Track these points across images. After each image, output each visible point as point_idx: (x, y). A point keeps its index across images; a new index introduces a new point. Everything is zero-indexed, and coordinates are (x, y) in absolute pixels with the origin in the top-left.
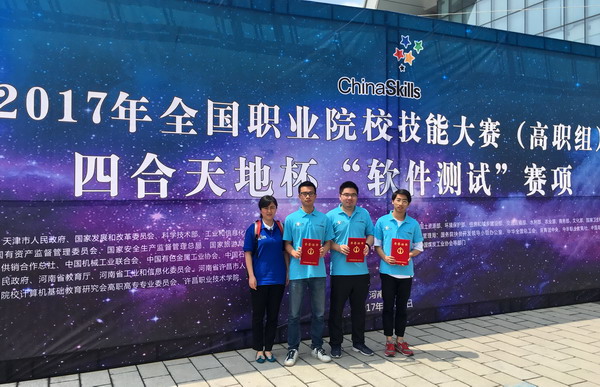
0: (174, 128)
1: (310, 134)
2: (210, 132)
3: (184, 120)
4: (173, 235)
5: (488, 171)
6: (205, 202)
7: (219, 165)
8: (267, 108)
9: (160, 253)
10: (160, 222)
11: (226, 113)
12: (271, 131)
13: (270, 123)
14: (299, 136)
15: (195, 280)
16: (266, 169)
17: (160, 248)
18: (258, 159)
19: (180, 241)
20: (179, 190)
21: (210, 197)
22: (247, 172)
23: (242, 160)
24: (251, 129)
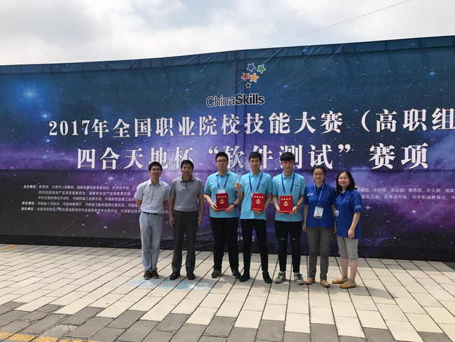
0: (119, 135)
1: (190, 133)
2: (136, 135)
3: (124, 130)
4: (117, 187)
5: (330, 150)
6: (133, 172)
7: (141, 152)
8: (166, 120)
9: (111, 196)
10: (112, 181)
11: (144, 124)
12: (168, 132)
13: (168, 128)
14: (184, 134)
15: (126, 211)
16: (165, 153)
17: (111, 194)
18: (161, 149)
19: (120, 191)
20: (121, 165)
21: (136, 169)
22: (155, 156)
23: (153, 149)
24: (157, 132)
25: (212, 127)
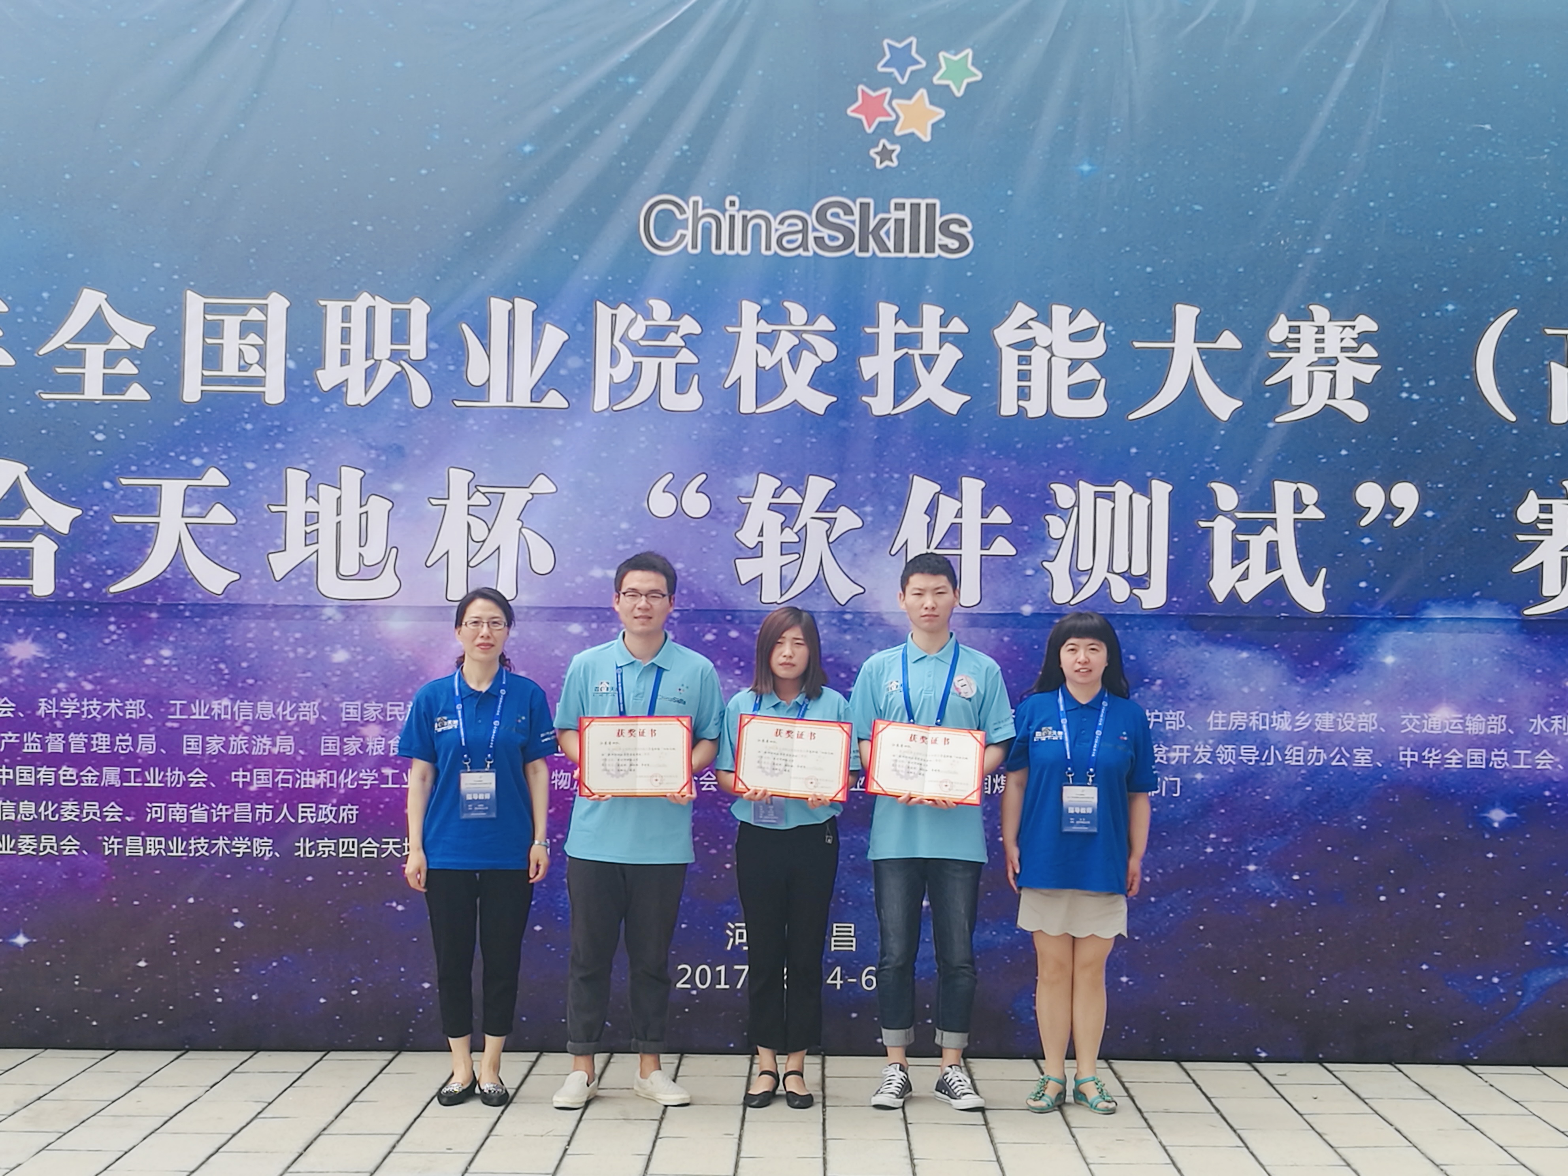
0: (77, 383)
1: (537, 393)
2: (192, 391)
3: (111, 358)
4: (70, 708)
5: (1314, 514)
6: (171, 611)
7: (218, 495)
8: (384, 309)
9: (33, 760)
10: (31, 667)
11: (246, 328)
12: (399, 384)
13: (395, 356)
14: (497, 398)
15: (134, 846)
16: (378, 507)
17: (31, 746)
18: (351, 477)
19: (89, 727)
20: (89, 572)
21: (188, 596)
22: (311, 518)
23: (296, 479)
24: (327, 378)
25: (669, 365)
